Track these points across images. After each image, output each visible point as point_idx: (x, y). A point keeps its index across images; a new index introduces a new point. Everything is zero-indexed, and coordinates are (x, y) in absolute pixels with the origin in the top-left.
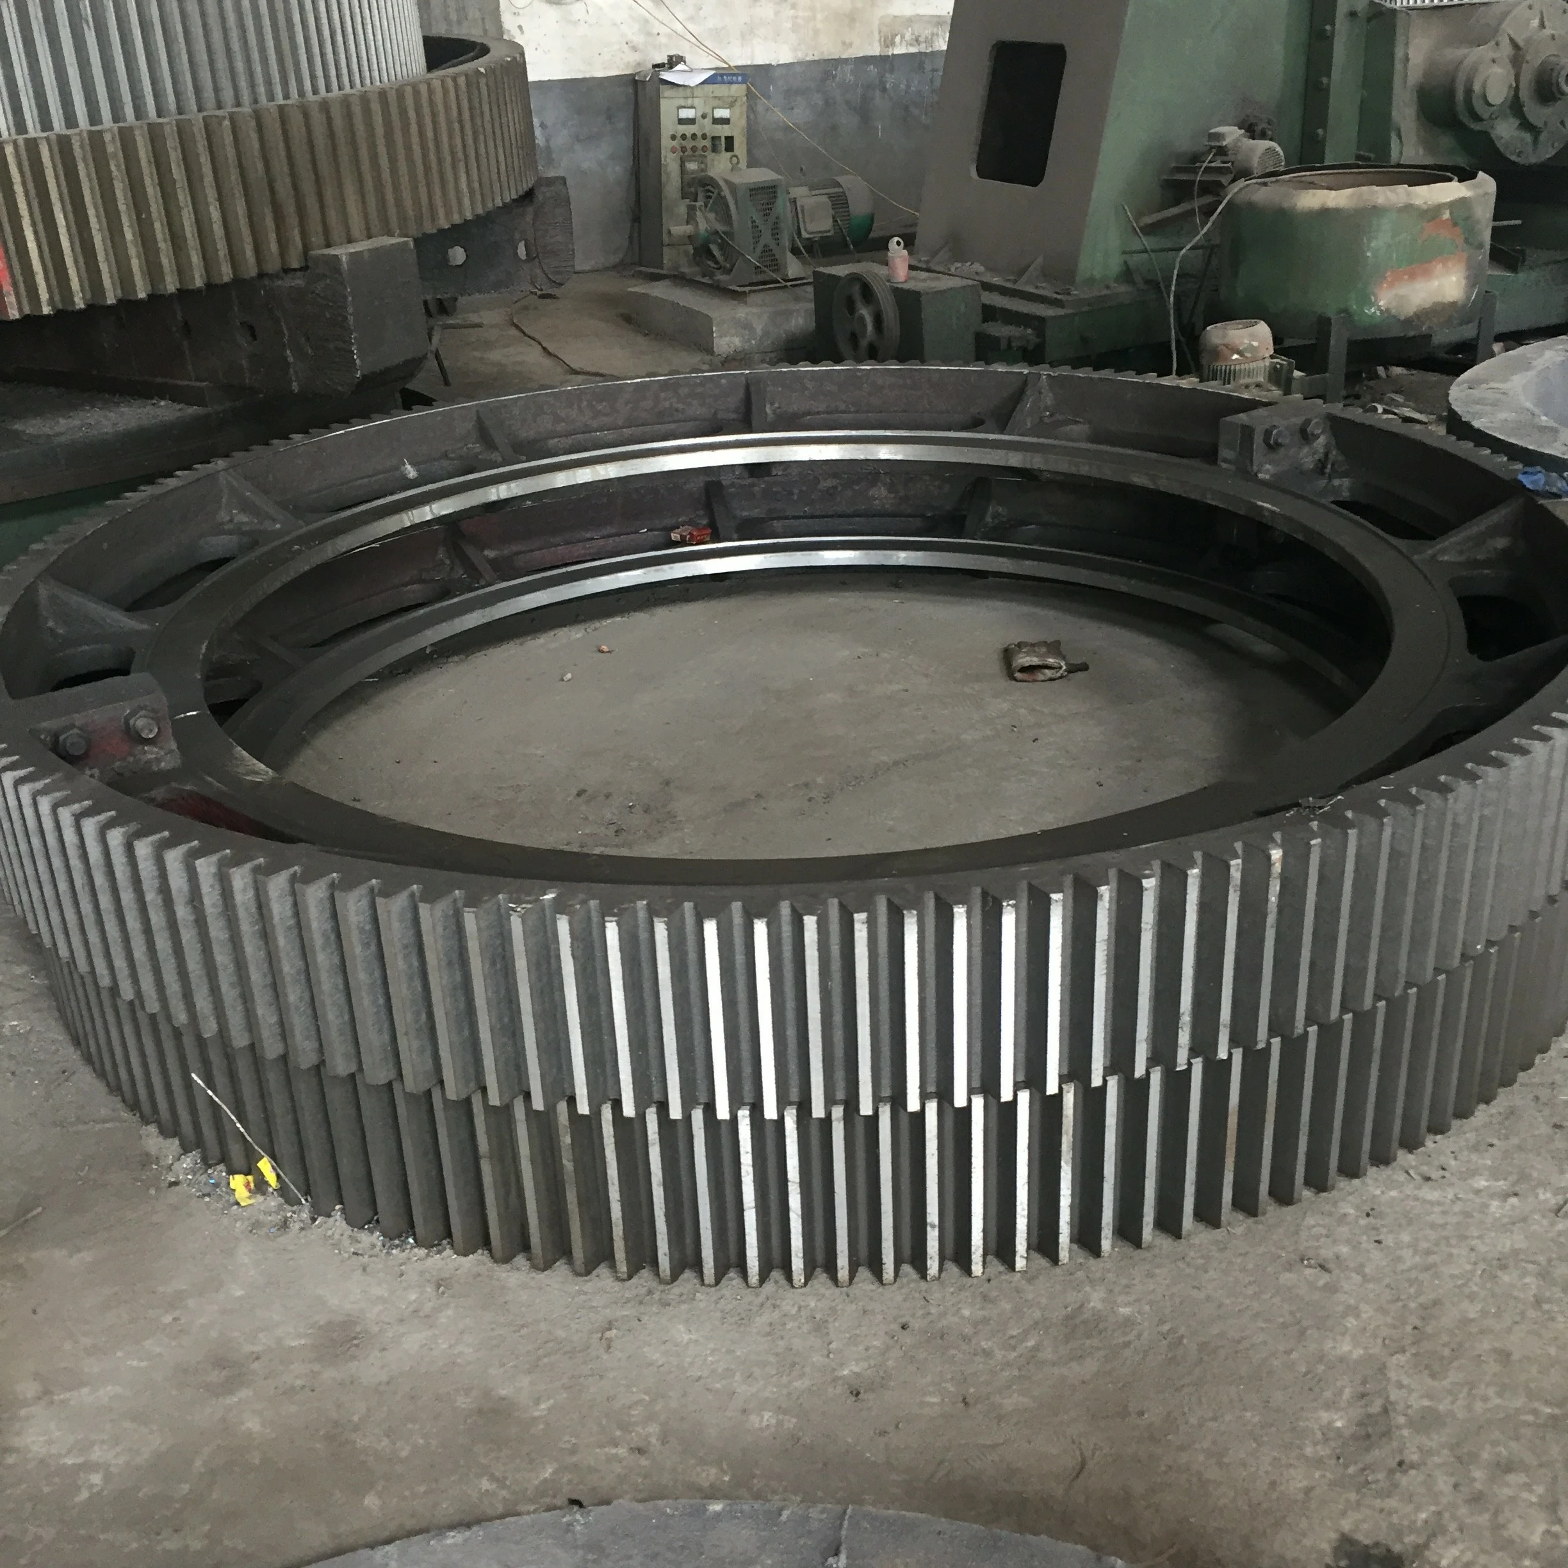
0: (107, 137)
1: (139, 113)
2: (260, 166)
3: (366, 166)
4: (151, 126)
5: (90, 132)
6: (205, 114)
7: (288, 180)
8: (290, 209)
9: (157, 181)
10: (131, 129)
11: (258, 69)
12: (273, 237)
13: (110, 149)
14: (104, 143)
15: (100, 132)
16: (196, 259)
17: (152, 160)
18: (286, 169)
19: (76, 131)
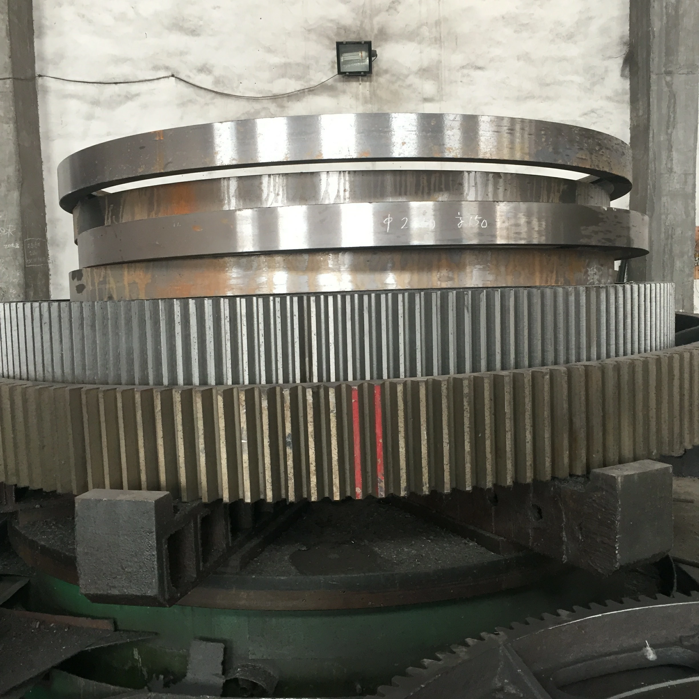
0: (466, 383)
1: (490, 367)
2: (566, 406)
3: (639, 406)
4: (496, 377)
5: (455, 379)
6: (534, 369)
7: (583, 416)
8: (582, 435)
9: (493, 412)
10: (482, 379)
11: (573, 339)
12: (566, 453)
13: (466, 391)
14: (462, 386)
15: (461, 380)
16: (509, 465)
17: (493, 398)
18: (583, 409)
19: (446, 377)
